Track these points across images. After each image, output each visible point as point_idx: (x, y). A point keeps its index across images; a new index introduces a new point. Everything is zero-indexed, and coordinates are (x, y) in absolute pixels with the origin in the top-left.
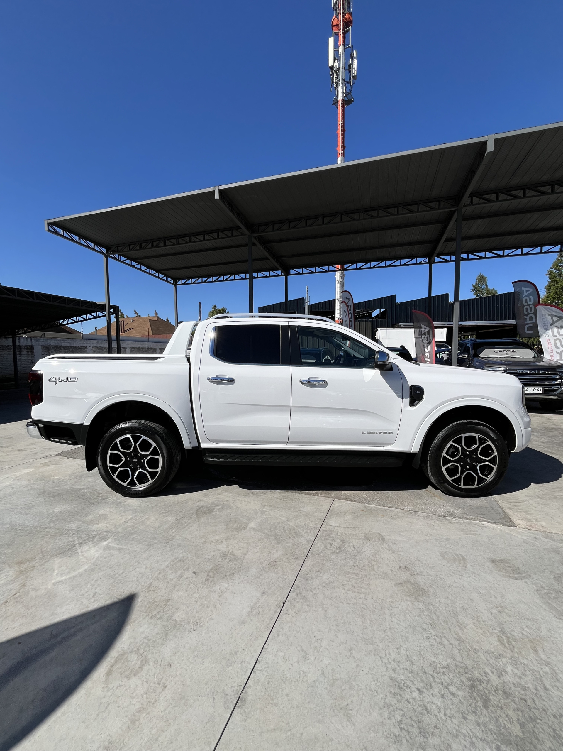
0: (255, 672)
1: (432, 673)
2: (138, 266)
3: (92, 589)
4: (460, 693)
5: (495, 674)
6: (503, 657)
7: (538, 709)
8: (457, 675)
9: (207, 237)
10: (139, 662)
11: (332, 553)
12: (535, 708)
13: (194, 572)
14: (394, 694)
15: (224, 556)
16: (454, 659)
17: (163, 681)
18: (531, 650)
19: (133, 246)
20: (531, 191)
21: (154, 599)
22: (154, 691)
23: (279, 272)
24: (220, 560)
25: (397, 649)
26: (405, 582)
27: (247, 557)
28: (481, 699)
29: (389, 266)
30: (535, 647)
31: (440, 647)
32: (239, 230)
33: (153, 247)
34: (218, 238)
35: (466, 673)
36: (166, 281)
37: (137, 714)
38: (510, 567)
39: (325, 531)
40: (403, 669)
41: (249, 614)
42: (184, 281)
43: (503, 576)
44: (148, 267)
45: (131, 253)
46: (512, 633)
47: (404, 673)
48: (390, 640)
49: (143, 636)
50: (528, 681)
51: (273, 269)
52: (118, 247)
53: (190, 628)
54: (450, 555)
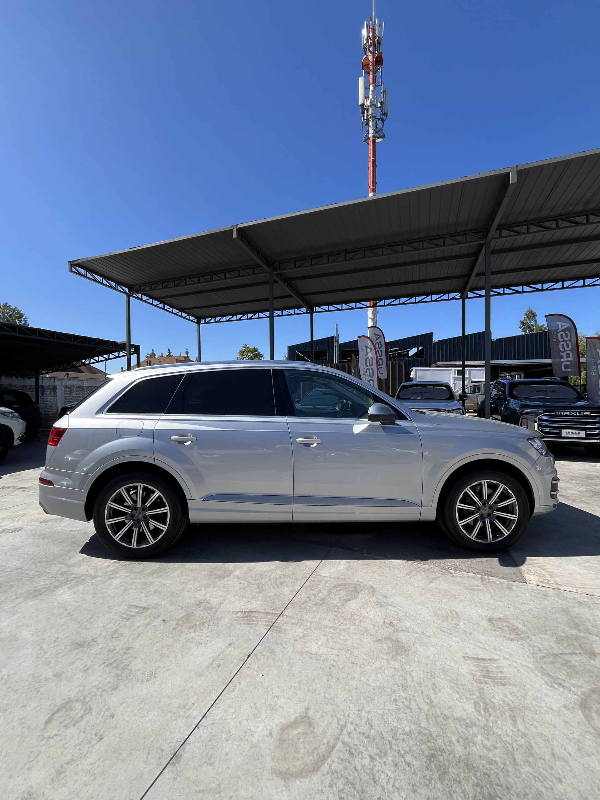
0: (199, 728)
1: (390, 738)
2: (161, 305)
3: (55, 633)
4: (416, 763)
5: (461, 744)
6: (475, 725)
7: (501, 786)
8: (418, 743)
9: (228, 276)
10: (82, 711)
11: (314, 605)
12: (497, 785)
13: (164, 620)
14: (342, 760)
15: (199, 604)
16: (419, 726)
17: (101, 732)
18: (509, 719)
19: (155, 285)
20: (565, 222)
21: (115, 647)
22: (89, 743)
23: (304, 310)
24: (194, 609)
25: (359, 711)
26: (385, 638)
27: (222, 606)
28: (438, 771)
29: (419, 302)
30: (514, 716)
31: (407, 711)
32: (260, 268)
33: (175, 286)
34: (239, 276)
35: (428, 741)
36: (189, 320)
37: (65, 766)
38: (508, 627)
39: (313, 581)
40: (359, 732)
41: (208, 667)
42: (207, 320)
43: (498, 636)
44: (171, 306)
45: (154, 293)
46: (493, 700)
47: (360, 737)
48: (353, 701)
49: (94, 684)
51: (298, 307)
52: (140, 287)
53: (144, 678)
54: (443, 611)
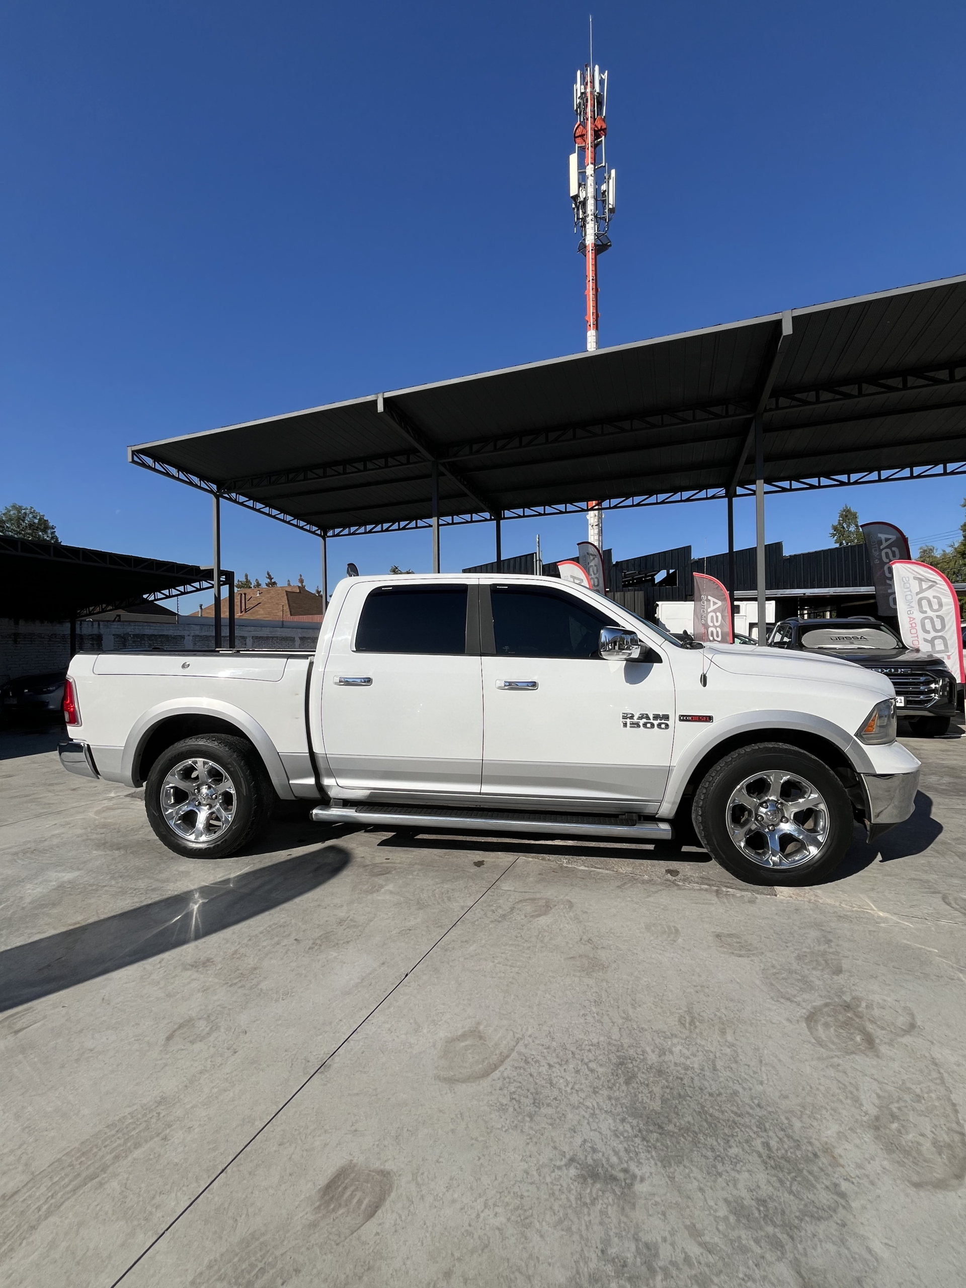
0: (349, 1042)
2: (266, 510)
4: (601, 1070)
6: (676, 1036)
7: (694, 1088)
8: (606, 1053)
9: (370, 465)
10: (208, 1029)
11: (492, 922)
12: (690, 1087)
13: (296, 940)
15: (340, 922)
16: (610, 1038)
17: (234, 1046)
18: (717, 1031)
19: (258, 480)
20: (871, 386)
21: (237, 967)
22: (222, 1056)
23: (487, 515)
24: (334, 927)
26: (580, 956)
27: (372, 923)
28: (624, 1076)
29: (662, 502)
30: (724, 1029)
31: (598, 1025)
32: (418, 454)
33: (288, 481)
34: (387, 465)
35: (618, 1051)
36: (310, 531)
38: (739, 943)
39: (492, 896)
41: (357, 985)
42: (337, 531)
43: (724, 953)
44: (282, 511)
45: (256, 491)
46: (702, 1014)
47: (538, 1048)
48: (534, 1016)
49: (218, 1003)
50: (695, 1062)
51: (477, 511)
52: (235, 481)
53: (278, 997)
54: (659, 927)
